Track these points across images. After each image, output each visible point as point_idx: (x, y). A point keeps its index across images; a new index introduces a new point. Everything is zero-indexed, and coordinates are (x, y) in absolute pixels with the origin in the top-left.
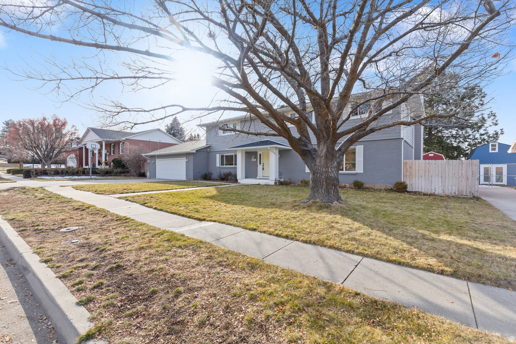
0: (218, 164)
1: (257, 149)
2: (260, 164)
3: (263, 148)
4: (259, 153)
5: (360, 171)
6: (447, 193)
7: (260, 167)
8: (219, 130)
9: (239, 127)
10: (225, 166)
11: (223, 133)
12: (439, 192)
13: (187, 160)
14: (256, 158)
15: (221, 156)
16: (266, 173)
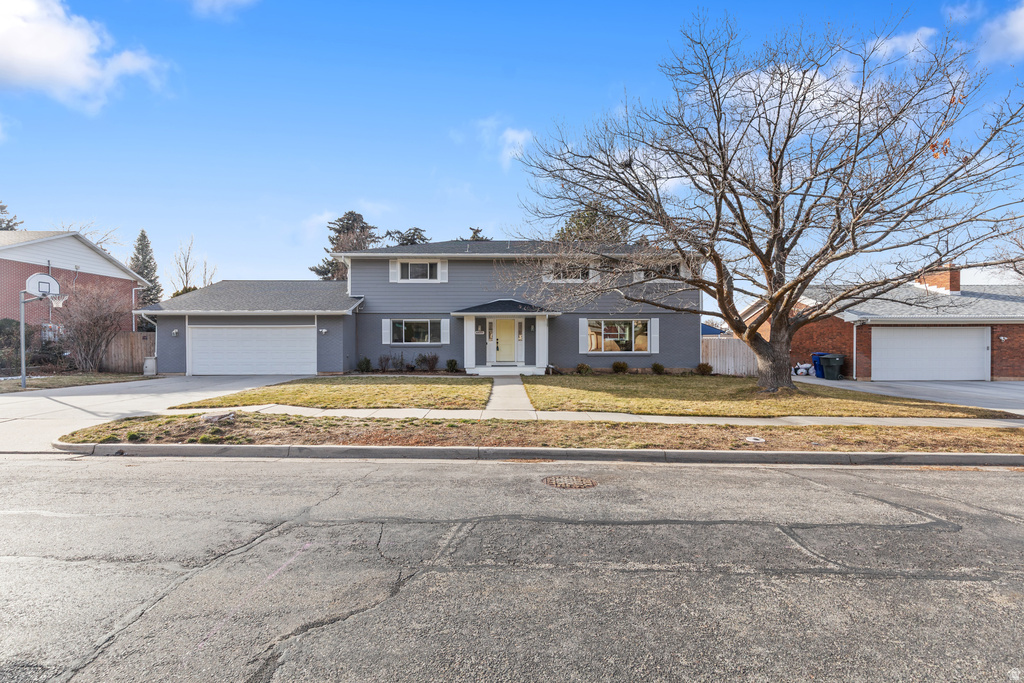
0: (387, 338)
2: (491, 339)
4: (488, 321)
5: (655, 350)
6: (738, 374)
7: (491, 345)
8: (391, 271)
9: (446, 271)
10: (405, 343)
11: (402, 278)
12: (732, 372)
13: (324, 331)
14: (484, 329)
15: (394, 324)
16: (504, 355)
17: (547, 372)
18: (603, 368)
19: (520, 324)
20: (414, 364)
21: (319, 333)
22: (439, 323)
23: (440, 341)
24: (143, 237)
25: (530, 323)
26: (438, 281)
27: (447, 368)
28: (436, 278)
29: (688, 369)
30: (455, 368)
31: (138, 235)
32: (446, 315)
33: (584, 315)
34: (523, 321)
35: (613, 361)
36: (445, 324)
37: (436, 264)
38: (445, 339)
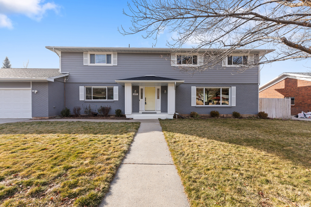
0: (82, 97)
1: (139, 83)
2: (142, 98)
3: (145, 83)
4: (140, 88)
5: (234, 104)
6: (278, 117)
7: (142, 102)
8: (84, 59)
9: (117, 59)
10: (93, 100)
11: (91, 63)
12: (274, 117)
13: (36, 91)
14: (138, 92)
15: (87, 89)
16: (149, 107)
17: (174, 117)
18: (205, 115)
19: (158, 90)
20: (97, 112)
21: (33, 93)
22: (112, 89)
23: (113, 99)
24: (7, 60)
25: (164, 89)
26: (112, 64)
27: (115, 114)
28: (111, 63)
29: (252, 115)
30: (120, 114)
31: (5, 59)
32: (116, 84)
33: (194, 84)
34: (160, 88)
35: (210, 110)
36: (116, 89)
37: (111, 55)
38: (116, 98)
